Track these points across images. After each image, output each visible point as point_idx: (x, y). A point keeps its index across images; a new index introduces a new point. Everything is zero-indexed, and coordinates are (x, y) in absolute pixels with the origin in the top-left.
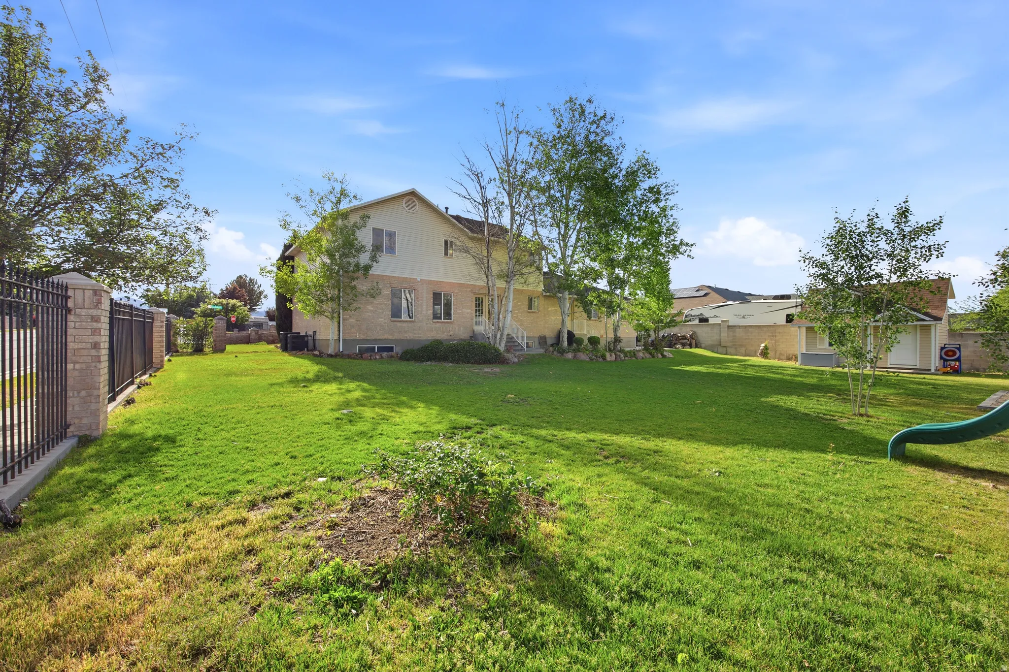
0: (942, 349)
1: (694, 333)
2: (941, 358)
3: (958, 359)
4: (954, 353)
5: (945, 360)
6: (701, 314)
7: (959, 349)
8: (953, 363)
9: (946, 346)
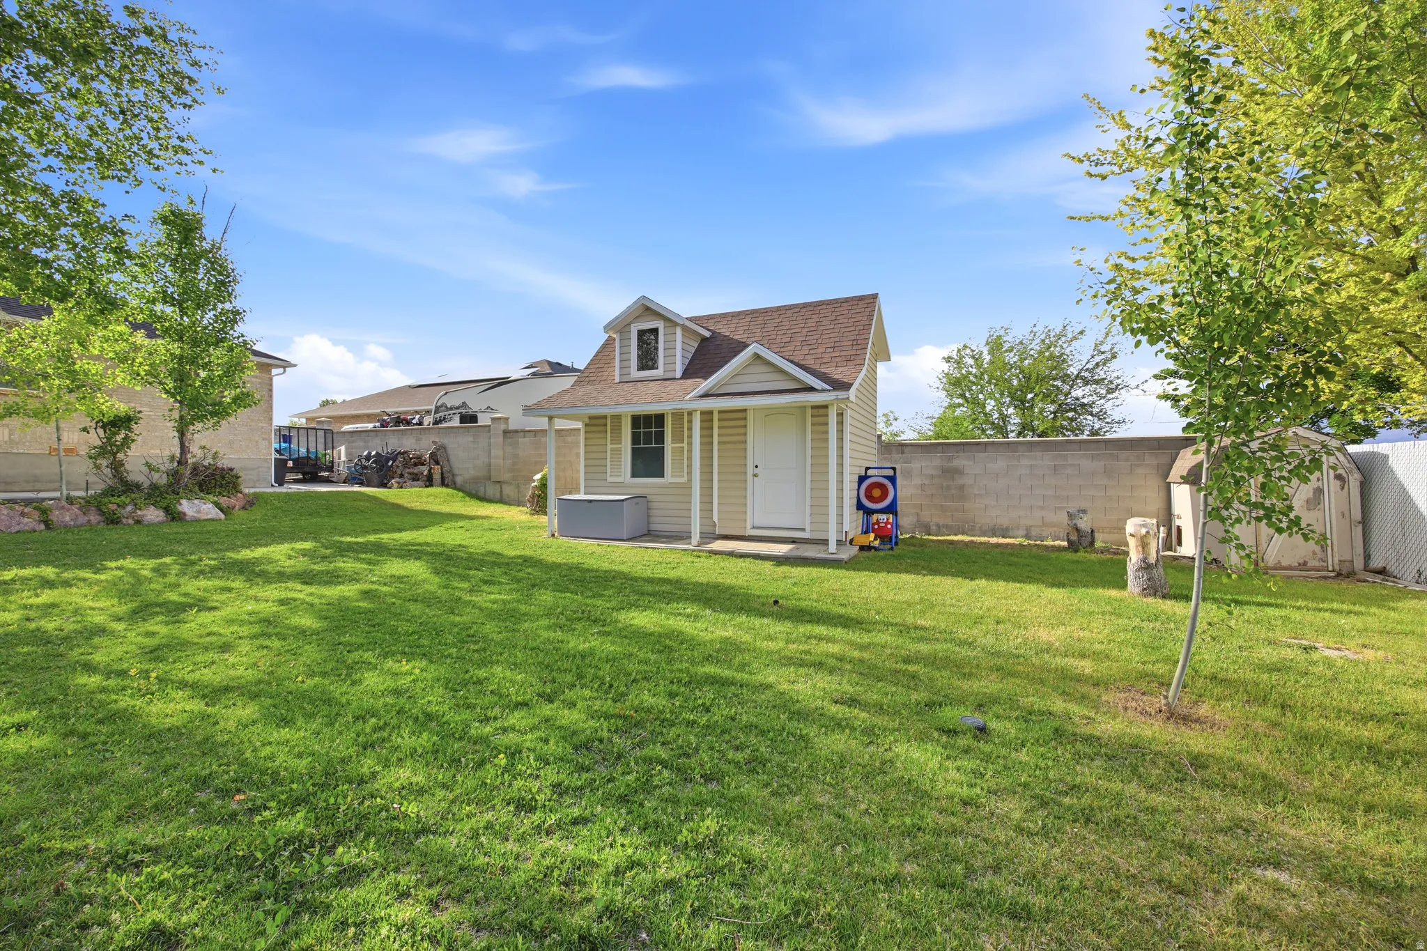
0: (862, 479)
1: (442, 448)
2: (860, 506)
3: (892, 509)
4: (885, 494)
5: (869, 512)
6: (464, 405)
7: (892, 479)
8: (883, 517)
9: (870, 472)
